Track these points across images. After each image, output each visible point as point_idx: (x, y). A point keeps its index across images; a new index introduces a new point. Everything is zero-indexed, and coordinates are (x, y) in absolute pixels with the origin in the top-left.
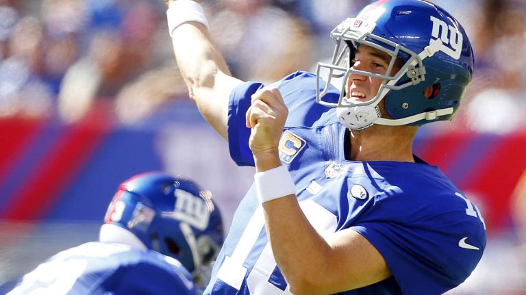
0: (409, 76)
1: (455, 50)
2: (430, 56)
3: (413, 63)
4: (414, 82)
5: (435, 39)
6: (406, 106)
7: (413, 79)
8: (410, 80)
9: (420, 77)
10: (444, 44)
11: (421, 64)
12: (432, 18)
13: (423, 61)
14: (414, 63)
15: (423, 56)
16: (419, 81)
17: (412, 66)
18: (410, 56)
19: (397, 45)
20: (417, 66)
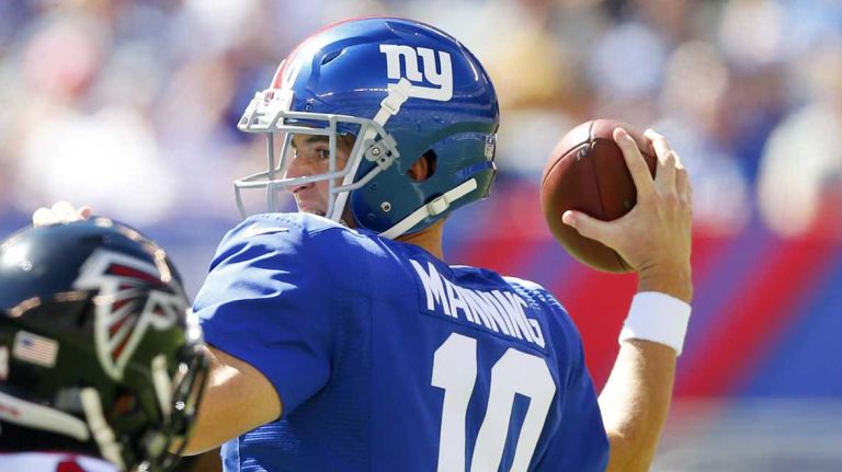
0: (371, 158)
1: (439, 87)
2: (395, 113)
3: (368, 134)
4: (383, 166)
5: (396, 81)
6: (387, 207)
7: (379, 162)
8: (375, 165)
9: (389, 154)
10: (414, 83)
11: (383, 134)
12: (384, 48)
13: (385, 127)
14: (370, 135)
15: (382, 118)
16: (389, 161)
17: (368, 140)
18: (358, 127)
19: (330, 116)
20: (378, 138)
